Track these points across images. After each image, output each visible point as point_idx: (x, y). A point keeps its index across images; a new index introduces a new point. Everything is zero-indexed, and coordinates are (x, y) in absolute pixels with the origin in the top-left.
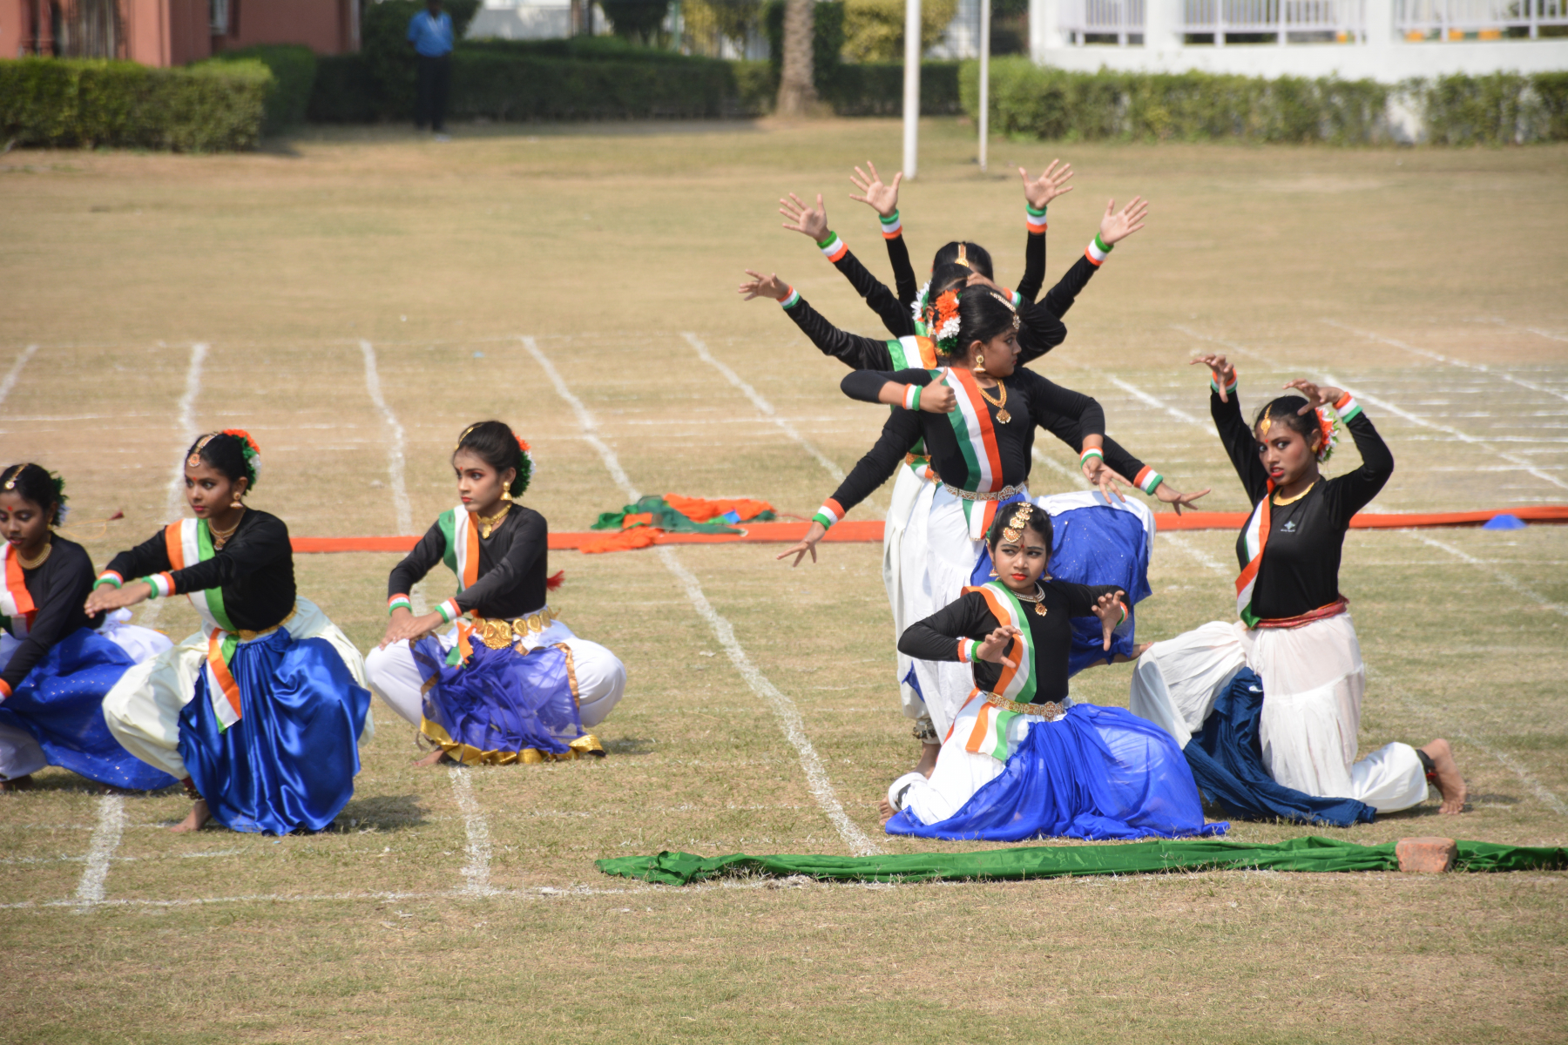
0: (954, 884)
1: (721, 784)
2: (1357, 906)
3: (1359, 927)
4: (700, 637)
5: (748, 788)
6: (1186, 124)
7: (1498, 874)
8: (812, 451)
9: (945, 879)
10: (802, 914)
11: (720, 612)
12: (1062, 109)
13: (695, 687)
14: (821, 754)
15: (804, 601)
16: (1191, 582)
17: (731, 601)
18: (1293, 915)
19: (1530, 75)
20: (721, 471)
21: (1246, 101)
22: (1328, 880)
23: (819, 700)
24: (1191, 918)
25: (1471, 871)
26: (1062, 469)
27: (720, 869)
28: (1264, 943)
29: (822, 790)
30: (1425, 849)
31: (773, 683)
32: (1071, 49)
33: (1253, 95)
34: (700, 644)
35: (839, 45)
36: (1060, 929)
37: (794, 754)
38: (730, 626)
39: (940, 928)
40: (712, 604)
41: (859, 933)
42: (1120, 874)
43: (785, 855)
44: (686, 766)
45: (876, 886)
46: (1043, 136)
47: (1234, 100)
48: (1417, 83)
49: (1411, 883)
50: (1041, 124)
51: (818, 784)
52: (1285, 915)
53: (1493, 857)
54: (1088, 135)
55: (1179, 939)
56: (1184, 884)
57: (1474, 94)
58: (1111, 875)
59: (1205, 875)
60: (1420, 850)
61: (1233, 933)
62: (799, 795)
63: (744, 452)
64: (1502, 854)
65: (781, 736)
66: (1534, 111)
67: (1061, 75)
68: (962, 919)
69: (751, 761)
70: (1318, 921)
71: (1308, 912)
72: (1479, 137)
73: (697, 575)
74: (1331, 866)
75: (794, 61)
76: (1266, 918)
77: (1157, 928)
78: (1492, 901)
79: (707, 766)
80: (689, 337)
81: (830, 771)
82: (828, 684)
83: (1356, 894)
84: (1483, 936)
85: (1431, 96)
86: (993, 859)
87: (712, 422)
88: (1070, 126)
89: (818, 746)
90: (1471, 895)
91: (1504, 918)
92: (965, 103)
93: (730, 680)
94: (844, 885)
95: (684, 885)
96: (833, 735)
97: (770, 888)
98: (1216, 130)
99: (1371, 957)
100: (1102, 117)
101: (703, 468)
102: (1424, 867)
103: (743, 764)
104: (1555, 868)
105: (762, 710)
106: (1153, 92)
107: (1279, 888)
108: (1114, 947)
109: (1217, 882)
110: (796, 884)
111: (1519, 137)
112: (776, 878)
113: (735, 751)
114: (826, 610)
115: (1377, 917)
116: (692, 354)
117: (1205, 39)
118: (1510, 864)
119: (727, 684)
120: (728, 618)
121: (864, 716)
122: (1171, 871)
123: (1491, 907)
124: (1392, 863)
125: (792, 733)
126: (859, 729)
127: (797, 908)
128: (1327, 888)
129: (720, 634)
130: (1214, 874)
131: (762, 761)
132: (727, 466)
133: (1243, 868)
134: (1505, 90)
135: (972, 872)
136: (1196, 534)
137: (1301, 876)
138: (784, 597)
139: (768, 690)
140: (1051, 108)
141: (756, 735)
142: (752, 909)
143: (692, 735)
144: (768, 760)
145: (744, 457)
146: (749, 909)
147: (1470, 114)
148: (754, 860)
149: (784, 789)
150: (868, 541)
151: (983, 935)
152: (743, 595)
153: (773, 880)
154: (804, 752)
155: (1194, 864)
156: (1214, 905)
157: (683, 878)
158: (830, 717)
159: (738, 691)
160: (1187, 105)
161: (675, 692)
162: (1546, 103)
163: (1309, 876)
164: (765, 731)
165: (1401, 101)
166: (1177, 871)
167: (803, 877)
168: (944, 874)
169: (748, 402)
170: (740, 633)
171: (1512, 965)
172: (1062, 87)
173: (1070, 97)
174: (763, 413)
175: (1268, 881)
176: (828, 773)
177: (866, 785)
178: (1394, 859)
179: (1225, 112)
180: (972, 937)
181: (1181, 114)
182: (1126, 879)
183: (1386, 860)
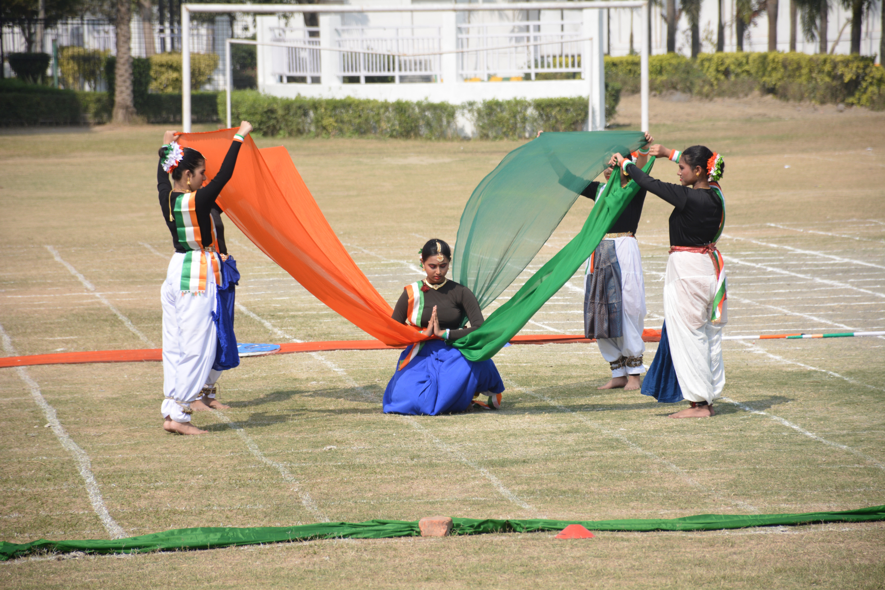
0: (169, 553)
1: (37, 501)
2: (395, 556)
3: (395, 569)
4: (35, 418)
5: (53, 503)
6: (345, 127)
7: (474, 536)
8: (114, 311)
9: (163, 550)
10: (77, 574)
11: (49, 403)
12: (276, 118)
13: (29, 446)
14: (98, 482)
15: (100, 396)
16: (324, 379)
17: (57, 397)
18: (359, 563)
19: (532, 100)
20: (59, 323)
21: (378, 114)
22: (381, 542)
23: (102, 451)
24: (301, 567)
25: (460, 535)
26: (258, 318)
27: (29, 549)
28: (341, 579)
29: (97, 503)
30: (435, 523)
31: (75, 442)
32: (280, 85)
33: (382, 111)
34: (34, 422)
35: (147, 83)
36: (227, 576)
37: (82, 482)
38: (54, 411)
39: (157, 578)
40: (45, 399)
41: (109, 583)
42: (264, 543)
43: (70, 539)
44: (16, 492)
45: (123, 556)
46: (265, 134)
47: (372, 114)
48: (471, 104)
49: (426, 543)
50: (264, 127)
51: (95, 499)
52: (354, 563)
53: (472, 526)
54: (290, 134)
55: (293, 579)
56: (299, 548)
57: (502, 111)
58: (259, 544)
59: (312, 542)
60: (432, 524)
61: (324, 574)
62: (83, 505)
63: (74, 312)
64: (476, 524)
65: (77, 472)
66: (535, 120)
67: (275, 99)
68: (170, 573)
69: (56, 487)
70: (372, 566)
71: (368, 560)
72: (506, 135)
73: (38, 382)
74: (383, 535)
75: (122, 92)
76: (344, 565)
77: (282, 573)
78: (469, 551)
79: (30, 491)
80: (49, 248)
81: (102, 491)
82: (107, 443)
83: (395, 550)
84: (462, 570)
85: (479, 112)
86: (191, 538)
87: (57, 295)
88: (280, 129)
89: (96, 477)
90: (458, 548)
91: (474, 560)
92: (221, 116)
93: (50, 442)
94: (103, 557)
95: (7, 560)
96: (107, 471)
97: (59, 559)
98: (362, 130)
99: (400, 584)
100: (298, 123)
101: (48, 321)
102: (434, 534)
103: (51, 489)
104: (505, 531)
105: (67, 458)
106: (326, 109)
107: (353, 548)
108: (256, 585)
109: (319, 546)
110: (75, 557)
111: (527, 135)
112: (63, 553)
113: (46, 482)
114: (113, 401)
115: (405, 562)
116: (51, 257)
117: (354, 80)
118: (481, 530)
119: (48, 444)
120: (54, 406)
121: (127, 460)
122: (293, 541)
123: (468, 554)
124: (416, 532)
125: (83, 471)
126: (123, 467)
127: (74, 571)
128: (380, 547)
129: (48, 416)
130: (317, 542)
131: (62, 487)
132: (63, 320)
133: (334, 538)
134: (519, 109)
135: (179, 545)
136: (330, 352)
137: (366, 541)
138: (89, 394)
139: (72, 446)
140: (269, 118)
141: (61, 473)
142: (47, 572)
143: (23, 474)
144: (66, 486)
145: (74, 315)
146: (45, 572)
147: (500, 121)
148: (50, 544)
149: (74, 502)
150: (141, 361)
151: (182, 581)
152: (64, 393)
153: (61, 555)
154: (88, 481)
155: (306, 536)
156: (316, 559)
157: (7, 555)
158: (107, 461)
159: (54, 448)
160: (346, 117)
161: (17, 449)
162: (541, 115)
163: (370, 541)
164: (67, 470)
165: (463, 115)
166: (297, 540)
167: (79, 552)
168: (163, 547)
169: (80, 284)
170: (59, 415)
171: (476, 586)
172: (275, 106)
173: (280, 112)
174: (88, 290)
175: (347, 544)
176: (101, 493)
177: (123, 499)
178: (418, 530)
179: (367, 120)
180: (175, 583)
181: (342, 122)
182: (268, 546)
183: (413, 530)
